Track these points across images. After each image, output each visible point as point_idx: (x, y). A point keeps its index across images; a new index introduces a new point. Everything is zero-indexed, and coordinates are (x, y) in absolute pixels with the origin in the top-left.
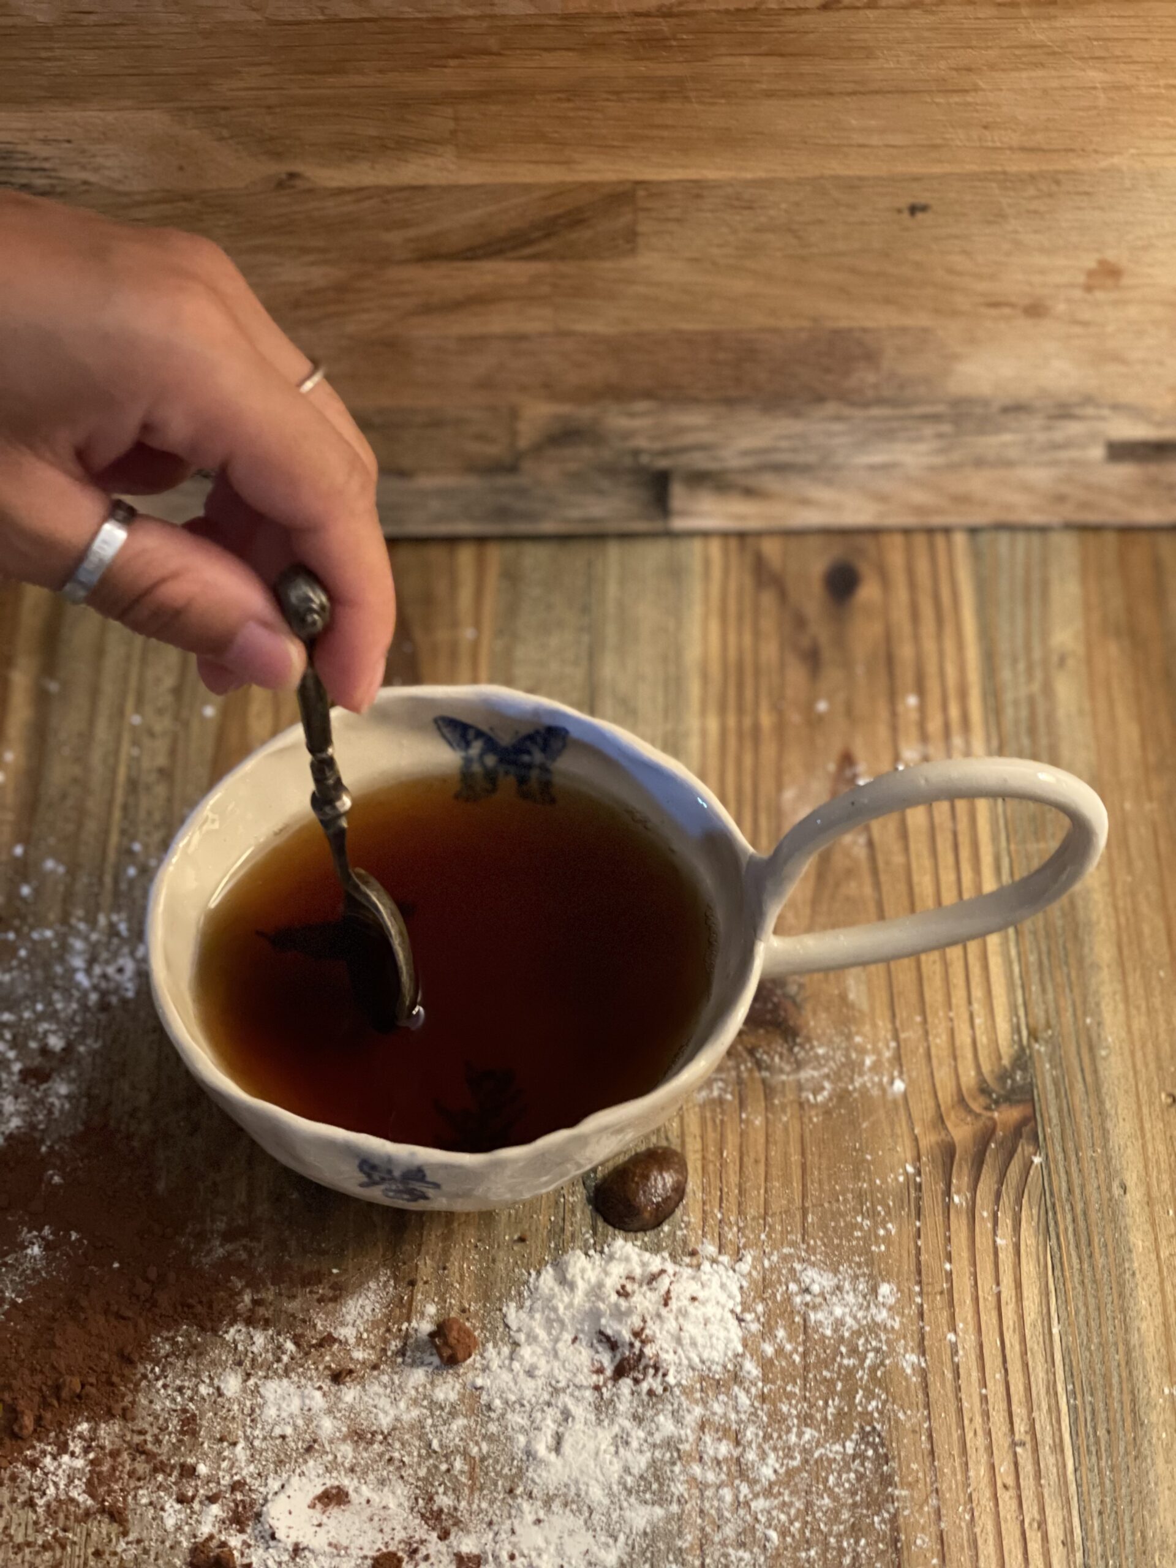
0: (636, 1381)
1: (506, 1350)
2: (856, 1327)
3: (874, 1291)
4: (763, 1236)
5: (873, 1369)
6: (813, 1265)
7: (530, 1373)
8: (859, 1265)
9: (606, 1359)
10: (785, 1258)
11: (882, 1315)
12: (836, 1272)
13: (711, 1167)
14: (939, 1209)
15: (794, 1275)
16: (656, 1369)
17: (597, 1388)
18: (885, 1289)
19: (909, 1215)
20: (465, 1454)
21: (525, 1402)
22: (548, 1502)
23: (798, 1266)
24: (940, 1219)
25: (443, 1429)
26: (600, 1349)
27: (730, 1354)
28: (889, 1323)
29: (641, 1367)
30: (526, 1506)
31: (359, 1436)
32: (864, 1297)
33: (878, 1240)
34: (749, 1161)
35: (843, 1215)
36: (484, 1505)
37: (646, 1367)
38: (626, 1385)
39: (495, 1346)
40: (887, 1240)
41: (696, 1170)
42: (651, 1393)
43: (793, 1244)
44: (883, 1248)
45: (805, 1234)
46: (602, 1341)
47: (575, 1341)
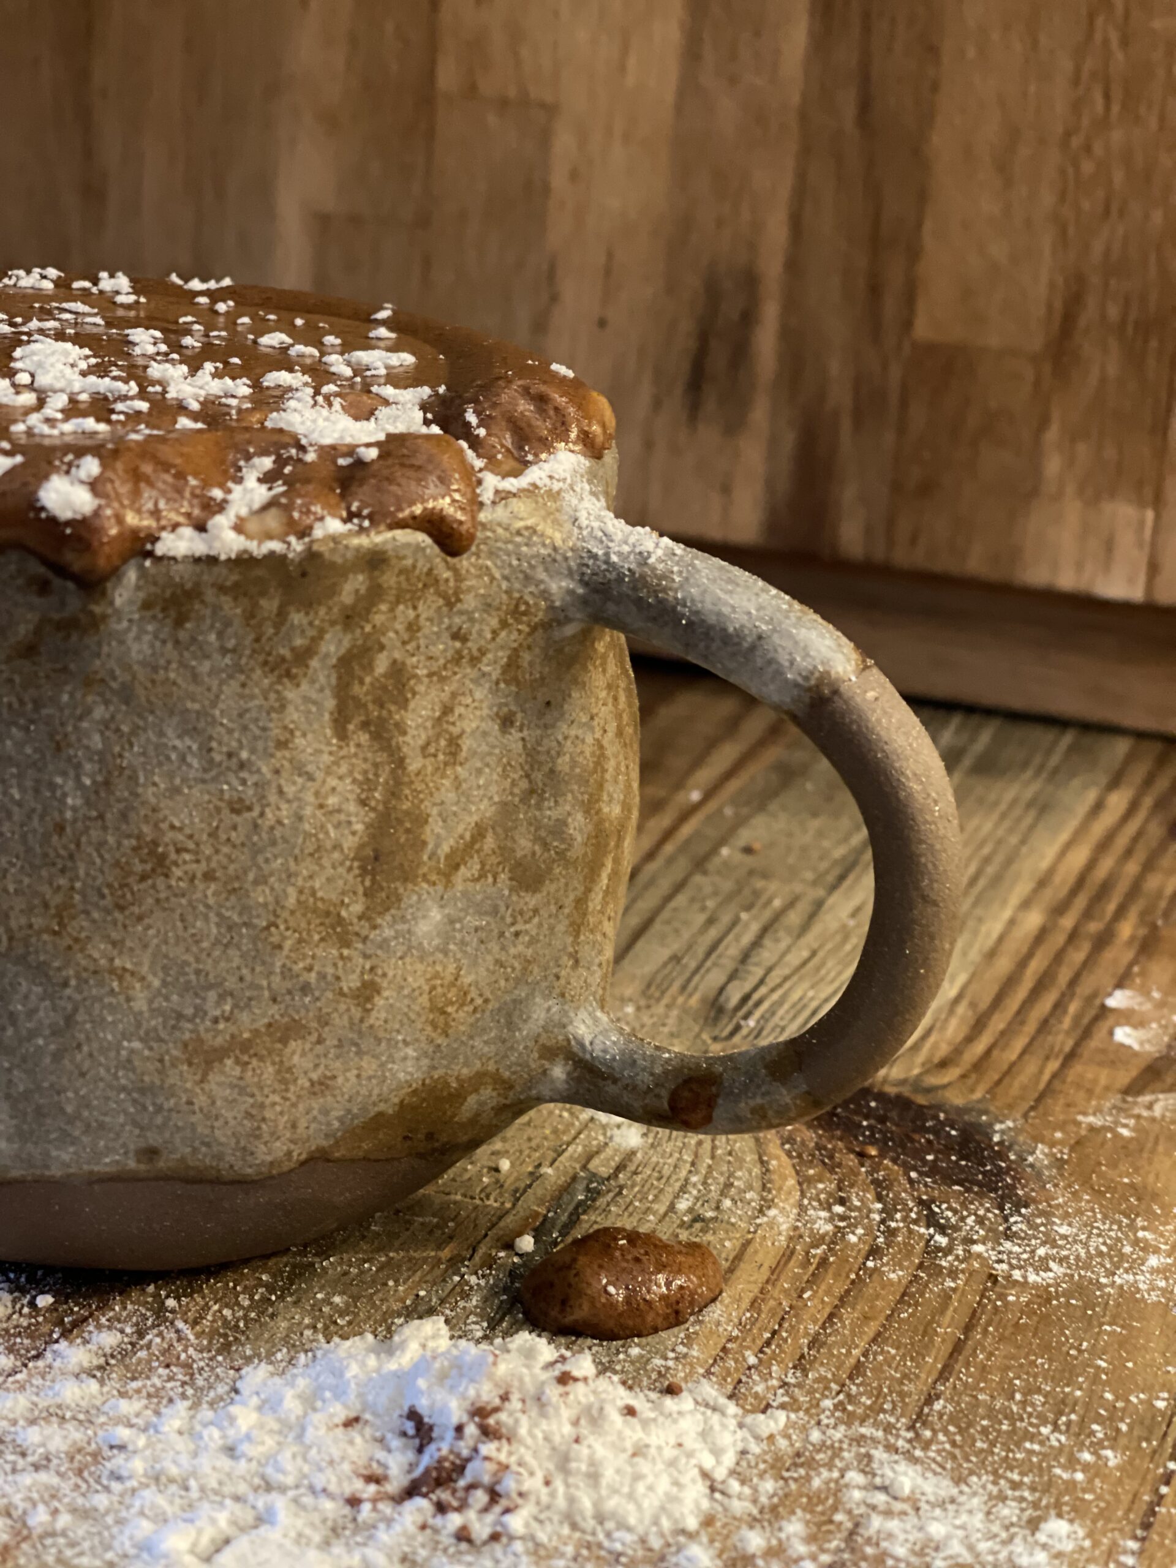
2: (966, 1560)
3: (1034, 1525)
4: (827, 1404)
6: (916, 1461)
7: (231, 1449)
8: (1015, 1485)
9: (399, 1461)
10: (860, 1440)
11: (1034, 1560)
12: (959, 1480)
13: (768, 1304)
15: (865, 1464)
16: (494, 1495)
18: (1056, 1527)
21: (194, 1485)
23: (879, 1454)
26: (396, 1443)
27: (666, 1524)
29: (462, 1483)
32: (1008, 1526)
33: (1072, 1463)
35: (1014, 1417)
37: (472, 1487)
39: (192, 1405)
40: (1095, 1471)
41: (739, 1298)
42: (463, 1536)
43: (888, 1428)
44: (1079, 1476)
45: (920, 1419)
46: (410, 1427)
47: (351, 1423)
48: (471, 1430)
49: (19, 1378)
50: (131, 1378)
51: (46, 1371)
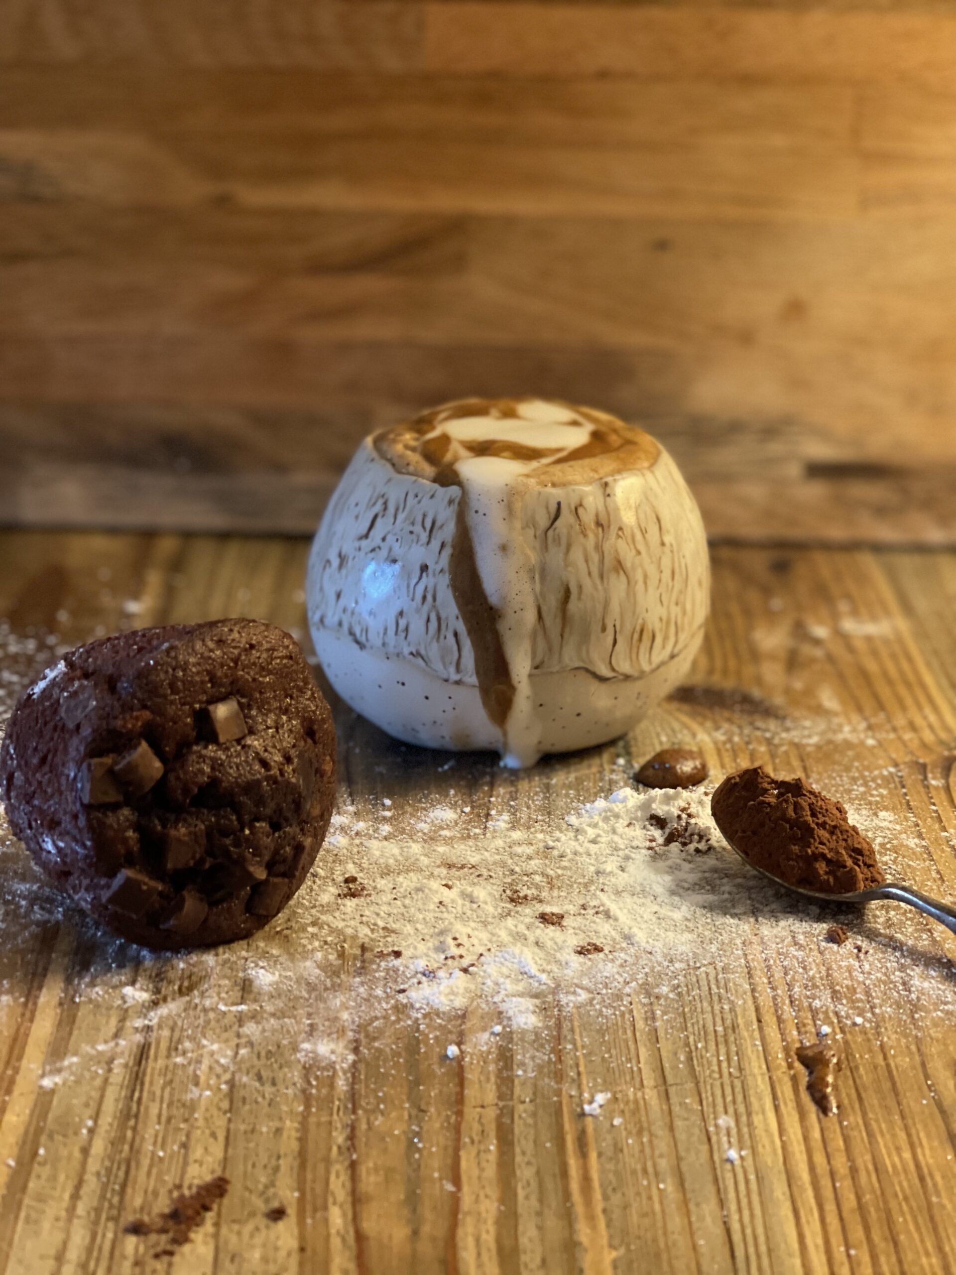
0: (684, 844)
1: (571, 834)
2: (863, 827)
7: (594, 841)
9: (657, 834)
11: (885, 824)
13: (728, 766)
14: (920, 786)
16: (701, 837)
17: (650, 848)
18: (883, 814)
19: (896, 787)
20: (543, 874)
21: (592, 853)
22: (618, 893)
24: (922, 790)
25: (524, 865)
26: (652, 828)
28: (891, 827)
29: (687, 834)
30: (598, 893)
31: (450, 866)
32: (868, 816)
33: (872, 795)
36: (562, 894)
37: (692, 835)
38: (675, 847)
39: (561, 832)
40: (881, 795)
41: (715, 767)
42: (697, 851)
44: (878, 799)
46: (654, 822)
47: (629, 825)
48: (684, 816)
49: (488, 835)
50: (529, 828)
51: (495, 831)
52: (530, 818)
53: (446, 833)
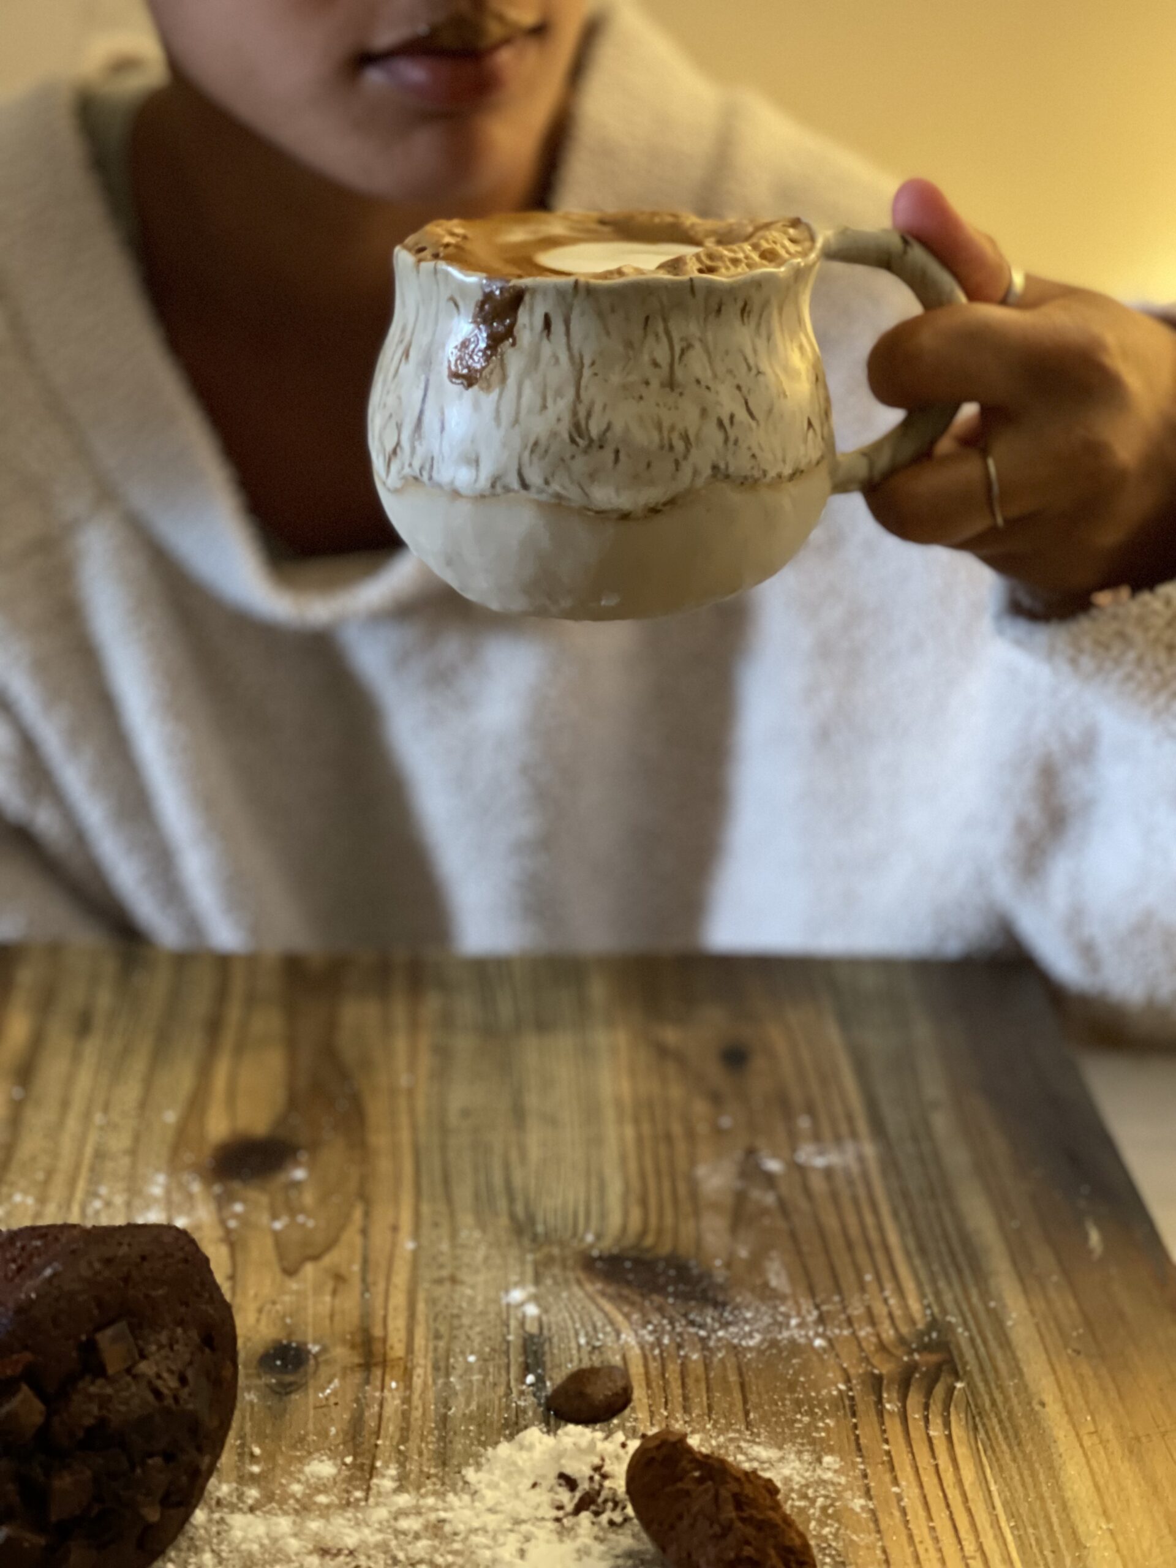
1: (467, 1497)
2: (803, 1482)
3: (819, 1461)
4: (709, 1426)
5: (824, 1509)
6: (759, 1444)
7: (491, 1510)
8: (802, 1445)
9: (566, 1498)
10: (731, 1440)
11: (828, 1475)
12: (780, 1448)
13: (654, 1385)
14: (873, 1413)
16: (616, 1503)
17: (558, 1520)
18: (828, 1459)
19: (845, 1415)
21: (490, 1528)
23: (743, 1444)
24: (875, 1419)
25: (409, 1547)
26: (560, 1489)
28: (836, 1480)
29: (600, 1500)
32: (810, 1464)
33: (817, 1429)
34: (690, 1381)
35: (783, 1414)
37: (606, 1501)
38: (585, 1516)
39: (456, 1493)
40: (827, 1428)
41: (640, 1385)
42: (611, 1523)
43: (739, 1431)
44: (823, 1434)
45: (749, 1425)
46: (562, 1482)
47: (534, 1485)
48: (597, 1477)
49: (371, 1500)
50: (418, 1488)
51: (379, 1494)
52: (421, 1471)
53: (322, 1499)
